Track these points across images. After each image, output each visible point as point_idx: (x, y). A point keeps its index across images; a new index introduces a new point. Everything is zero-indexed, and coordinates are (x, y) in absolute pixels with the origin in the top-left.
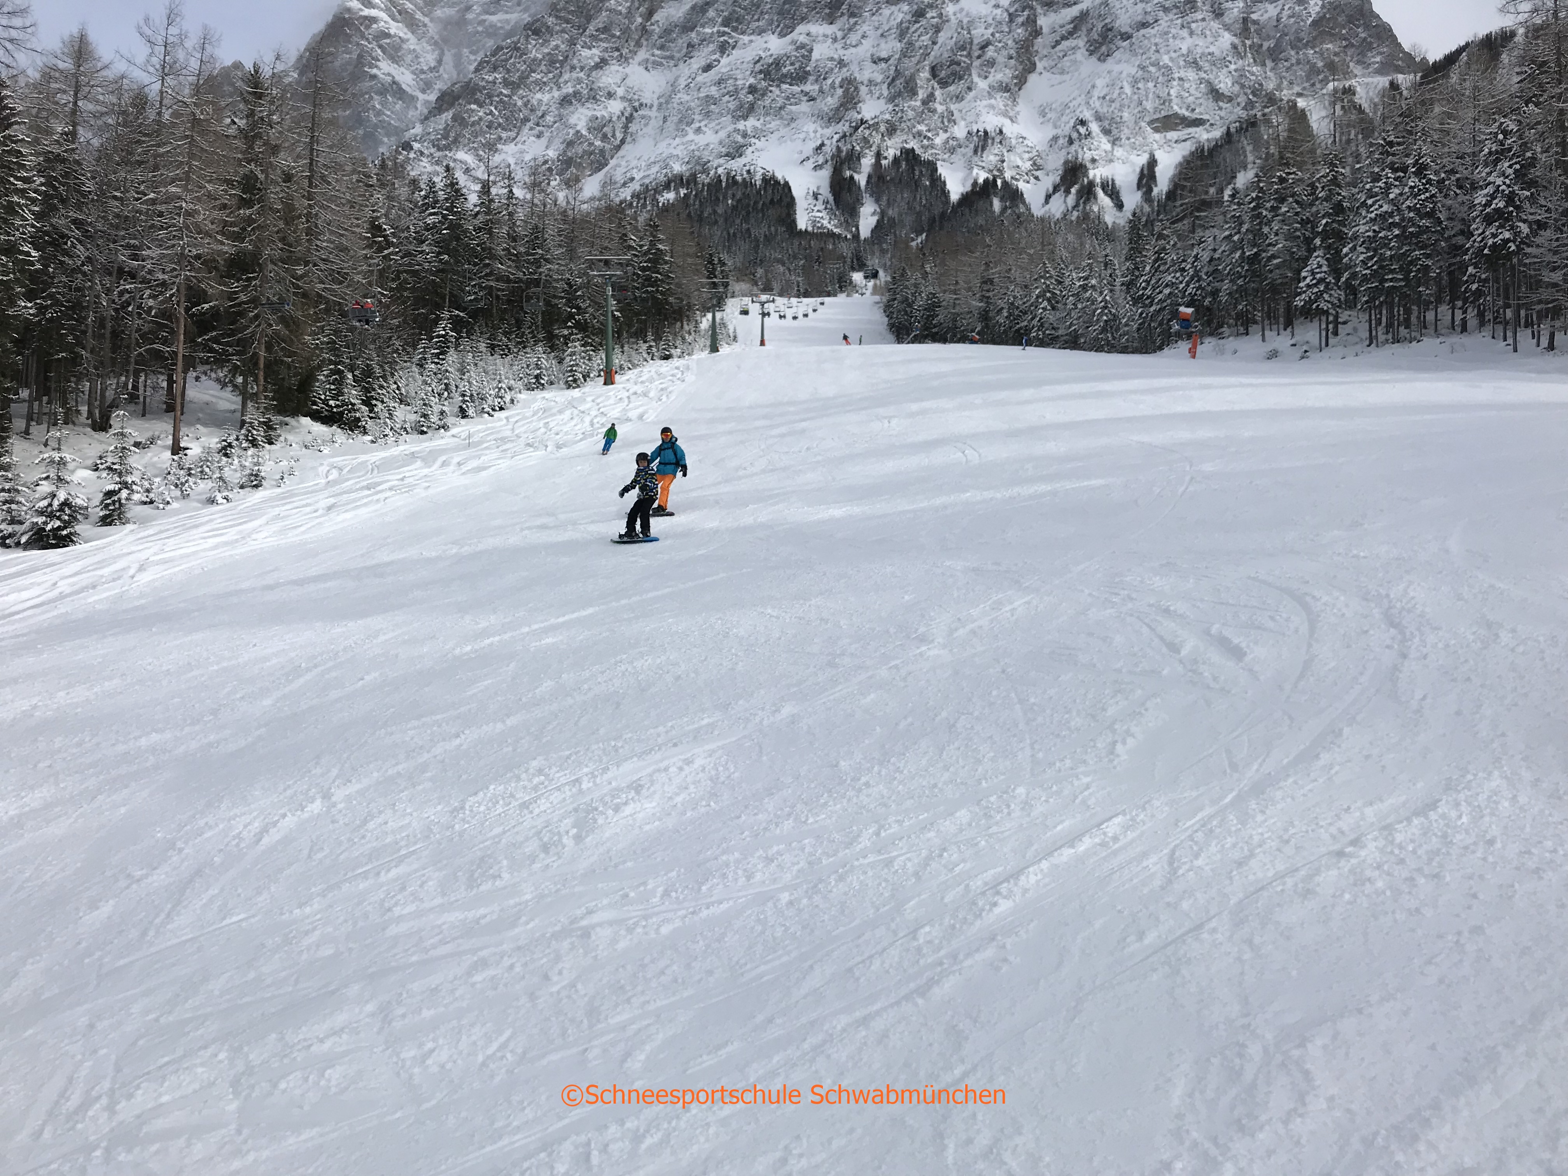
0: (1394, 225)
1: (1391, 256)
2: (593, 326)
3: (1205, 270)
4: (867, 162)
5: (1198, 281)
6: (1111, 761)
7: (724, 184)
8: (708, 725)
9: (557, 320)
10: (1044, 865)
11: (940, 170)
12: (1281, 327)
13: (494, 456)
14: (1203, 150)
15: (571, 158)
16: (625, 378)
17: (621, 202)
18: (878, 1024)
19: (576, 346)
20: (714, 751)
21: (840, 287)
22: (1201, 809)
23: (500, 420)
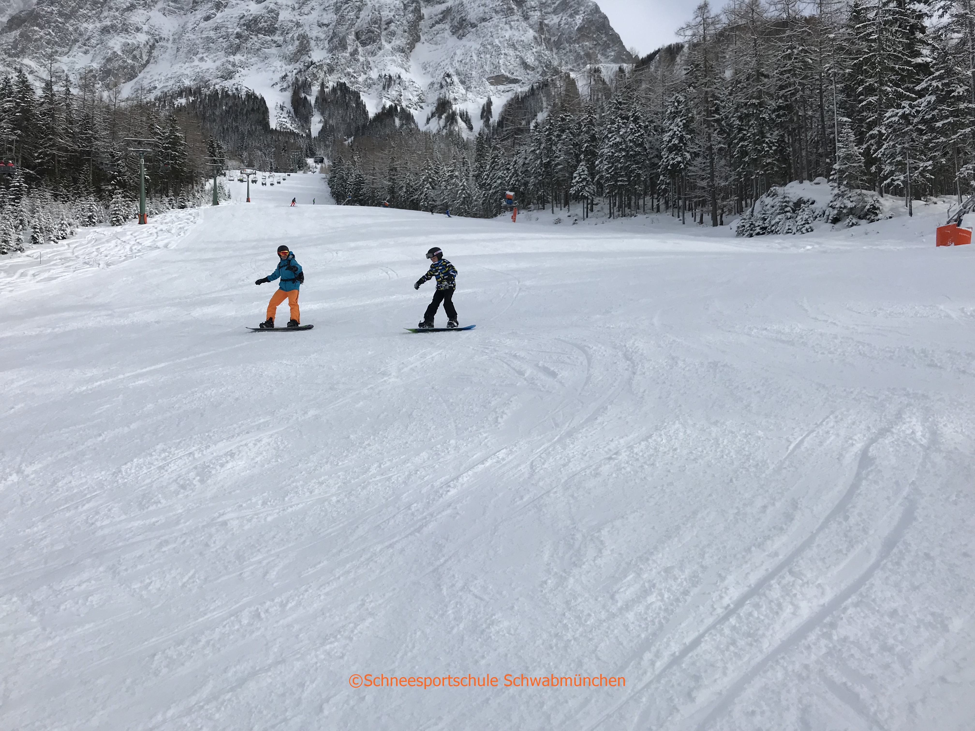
0: (622, 149)
1: (621, 167)
2: (130, 184)
3: (520, 170)
4: (315, 89)
5: (517, 176)
6: (496, 426)
7: (220, 96)
8: (264, 423)
9: (103, 179)
10: (470, 473)
11: (362, 98)
12: (563, 205)
13: (62, 270)
14: (518, 98)
15: (110, 70)
16: (154, 220)
17: (147, 103)
18: (398, 546)
19: (118, 197)
20: (272, 435)
21: (299, 167)
22: (543, 444)
23: (63, 246)
